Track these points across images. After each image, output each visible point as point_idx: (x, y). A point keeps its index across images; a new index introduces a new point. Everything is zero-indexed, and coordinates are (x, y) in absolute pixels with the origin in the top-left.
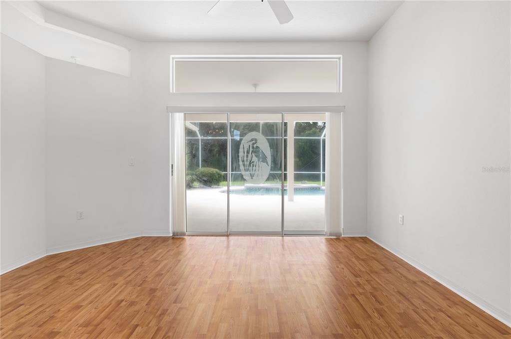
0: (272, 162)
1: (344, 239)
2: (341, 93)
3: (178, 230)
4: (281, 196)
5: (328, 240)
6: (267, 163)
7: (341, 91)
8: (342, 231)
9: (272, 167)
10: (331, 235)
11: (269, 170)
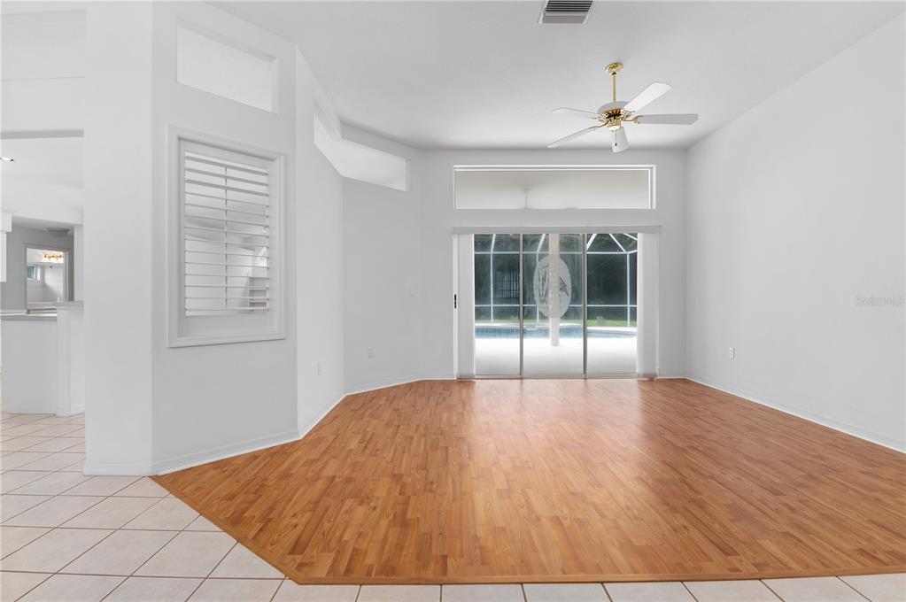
0: (572, 292)
1: (660, 381)
2: (654, 210)
3: (465, 372)
4: (582, 340)
5: (640, 382)
6: (567, 293)
7: (654, 207)
8: (657, 372)
9: (572, 298)
10: (645, 376)
11: (569, 301)
